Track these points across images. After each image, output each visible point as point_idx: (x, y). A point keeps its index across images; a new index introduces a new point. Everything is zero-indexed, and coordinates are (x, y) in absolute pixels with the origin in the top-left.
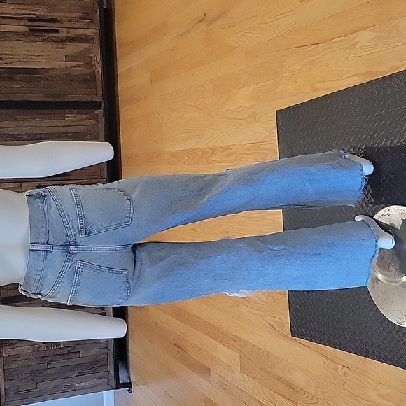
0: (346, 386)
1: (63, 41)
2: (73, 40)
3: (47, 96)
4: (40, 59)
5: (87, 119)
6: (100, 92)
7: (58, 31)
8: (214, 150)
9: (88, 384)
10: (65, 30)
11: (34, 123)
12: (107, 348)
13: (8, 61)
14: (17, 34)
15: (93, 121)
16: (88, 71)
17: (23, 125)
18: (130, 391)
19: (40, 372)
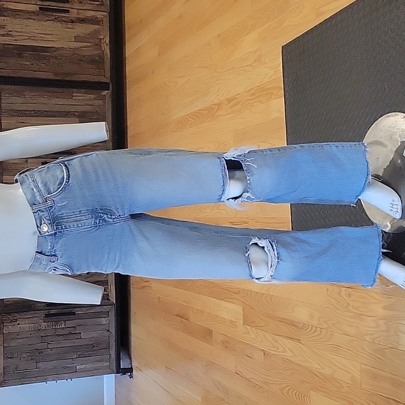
0: (350, 308)
1: (73, 22)
2: (82, 21)
3: (56, 74)
4: (49, 37)
5: (95, 99)
6: (108, 74)
7: (68, 11)
8: (219, 105)
9: (88, 366)
10: (75, 11)
11: (42, 100)
12: (108, 331)
13: (18, 38)
14: (28, 12)
15: (101, 102)
16: (97, 52)
17: (30, 101)
18: (131, 377)
19: (40, 351)
